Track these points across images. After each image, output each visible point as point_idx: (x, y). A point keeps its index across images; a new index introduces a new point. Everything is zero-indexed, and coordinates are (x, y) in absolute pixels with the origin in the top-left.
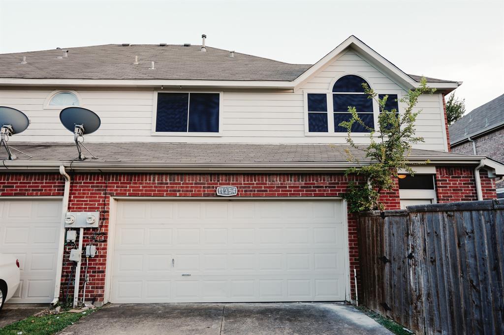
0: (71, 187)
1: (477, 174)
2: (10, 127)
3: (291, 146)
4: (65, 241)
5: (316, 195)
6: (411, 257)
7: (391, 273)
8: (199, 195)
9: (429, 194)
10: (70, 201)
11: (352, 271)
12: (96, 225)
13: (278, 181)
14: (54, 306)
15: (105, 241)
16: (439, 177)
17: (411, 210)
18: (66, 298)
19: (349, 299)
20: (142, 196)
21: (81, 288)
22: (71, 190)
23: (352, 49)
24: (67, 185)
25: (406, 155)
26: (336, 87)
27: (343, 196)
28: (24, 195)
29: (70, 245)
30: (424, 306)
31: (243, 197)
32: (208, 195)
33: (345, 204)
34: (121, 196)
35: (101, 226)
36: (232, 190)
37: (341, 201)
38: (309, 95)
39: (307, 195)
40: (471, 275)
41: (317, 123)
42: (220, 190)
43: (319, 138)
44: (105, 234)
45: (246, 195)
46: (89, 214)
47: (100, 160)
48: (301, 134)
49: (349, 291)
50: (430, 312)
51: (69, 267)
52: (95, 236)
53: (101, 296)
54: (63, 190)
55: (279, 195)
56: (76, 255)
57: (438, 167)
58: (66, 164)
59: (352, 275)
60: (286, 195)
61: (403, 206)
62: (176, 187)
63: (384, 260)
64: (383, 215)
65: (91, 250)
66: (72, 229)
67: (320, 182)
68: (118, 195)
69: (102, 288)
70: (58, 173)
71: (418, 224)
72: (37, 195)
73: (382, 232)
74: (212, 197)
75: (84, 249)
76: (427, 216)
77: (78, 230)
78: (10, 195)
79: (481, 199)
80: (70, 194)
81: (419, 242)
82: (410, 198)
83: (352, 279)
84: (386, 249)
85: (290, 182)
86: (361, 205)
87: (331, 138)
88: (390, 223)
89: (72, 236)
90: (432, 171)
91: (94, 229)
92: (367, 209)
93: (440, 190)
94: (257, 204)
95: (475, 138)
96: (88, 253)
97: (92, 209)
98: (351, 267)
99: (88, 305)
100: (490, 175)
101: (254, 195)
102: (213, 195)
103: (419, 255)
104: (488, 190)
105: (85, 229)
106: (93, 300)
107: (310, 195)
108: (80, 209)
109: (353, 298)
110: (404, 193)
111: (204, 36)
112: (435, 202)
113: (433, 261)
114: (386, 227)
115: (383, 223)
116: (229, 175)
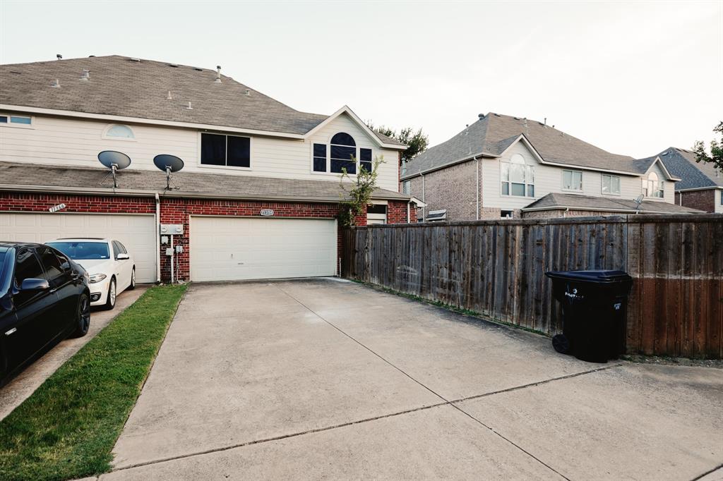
0: (161, 207)
1: (409, 205)
2: (116, 165)
3: (302, 181)
4: (161, 243)
5: (320, 216)
6: (367, 248)
7: (358, 257)
8: (250, 215)
9: (383, 216)
10: (161, 217)
11: (338, 259)
12: (182, 233)
13: (298, 207)
14: (157, 283)
15: (188, 243)
16: (389, 206)
17: (371, 226)
18: (166, 278)
19: (336, 274)
20: (212, 214)
21: (175, 272)
22: (161, 209)
23: (345, 114)
24: (158, 206)
25: (372, 194)
26: (333, 141)
27: (335, 217)
28: (126, 212)
29: (164, 246)
30: (370, 269)
31: (278, 216)
32: (255, 215)
33: (336, 221)
34: (197, 214)
35: (185, 234)
36: (271, 212)
37: (334, 220)
38: (315, 145)
39: (315, 216)
40: (385, 253)
41: (319, 166)
42: (263, 212)
43: (320, 176)
44: (188, 239)
45: (279, 215)
46: (177, 226)
47: (181, 189)
48: (308, 172)
49: (336, 270)
50: (372, 271)
51: (165, 260)
52: (181, 240)
53: (188, 276)
54: (156, 209)
55: (299, 216)
56: (170, 252)
57: (389, 201)
58: (160, 193)
59: (338, 261)
60: (303, 216)
61: (369, 223)
62: (235, 209)
63: (356, 251)
64: (356, 228)
65: (180, 249)
66: (166, 235)
67: (323, 209)
68: (194, 213)
69: (189, 272)
70: (154, 197)
71: (370, 233)
72: (135, 212)
73: (355, 237)
74: (258, 216)
75: (175, 248)
76: (374, 229)
77: (169, 236)
78: (116, 212)
79: (409, 222)
80: (161, 212)
81: (370, 241)
82: (373, 219)
83: (338, 263)
84: (357, 246)
85: (305, 208)
86: (345, 223)
87: (328, 176)
88: (359, 232)
89: (165, 240)
90: (386, 203)
91: (181, 235)
92: (349, 225)
93: (389, 214)
94: (284, 221)
95: (425, 174)
96: (178, 251)
97: (177, 222)
98: (338, 257)
99: (181, 282)
100: (415, 207)
101: (284, 216)
102: (258, 215)
103: (370, 247)
104: (413, 215)
105: (174, 235)
106: (184, 279)
107: (317, 216)
108: (168, 222)
109: (338, 273)
110: (369, 216)
111: (219, 67)
112: (386, 223)
113: (374, 249)
114: (357, 234)
115: (356, 233)
116: (268, 203)
